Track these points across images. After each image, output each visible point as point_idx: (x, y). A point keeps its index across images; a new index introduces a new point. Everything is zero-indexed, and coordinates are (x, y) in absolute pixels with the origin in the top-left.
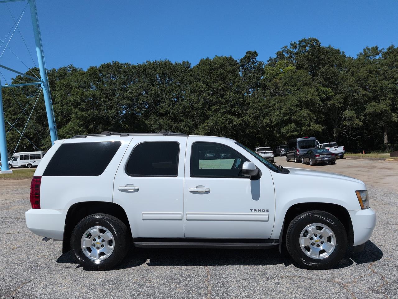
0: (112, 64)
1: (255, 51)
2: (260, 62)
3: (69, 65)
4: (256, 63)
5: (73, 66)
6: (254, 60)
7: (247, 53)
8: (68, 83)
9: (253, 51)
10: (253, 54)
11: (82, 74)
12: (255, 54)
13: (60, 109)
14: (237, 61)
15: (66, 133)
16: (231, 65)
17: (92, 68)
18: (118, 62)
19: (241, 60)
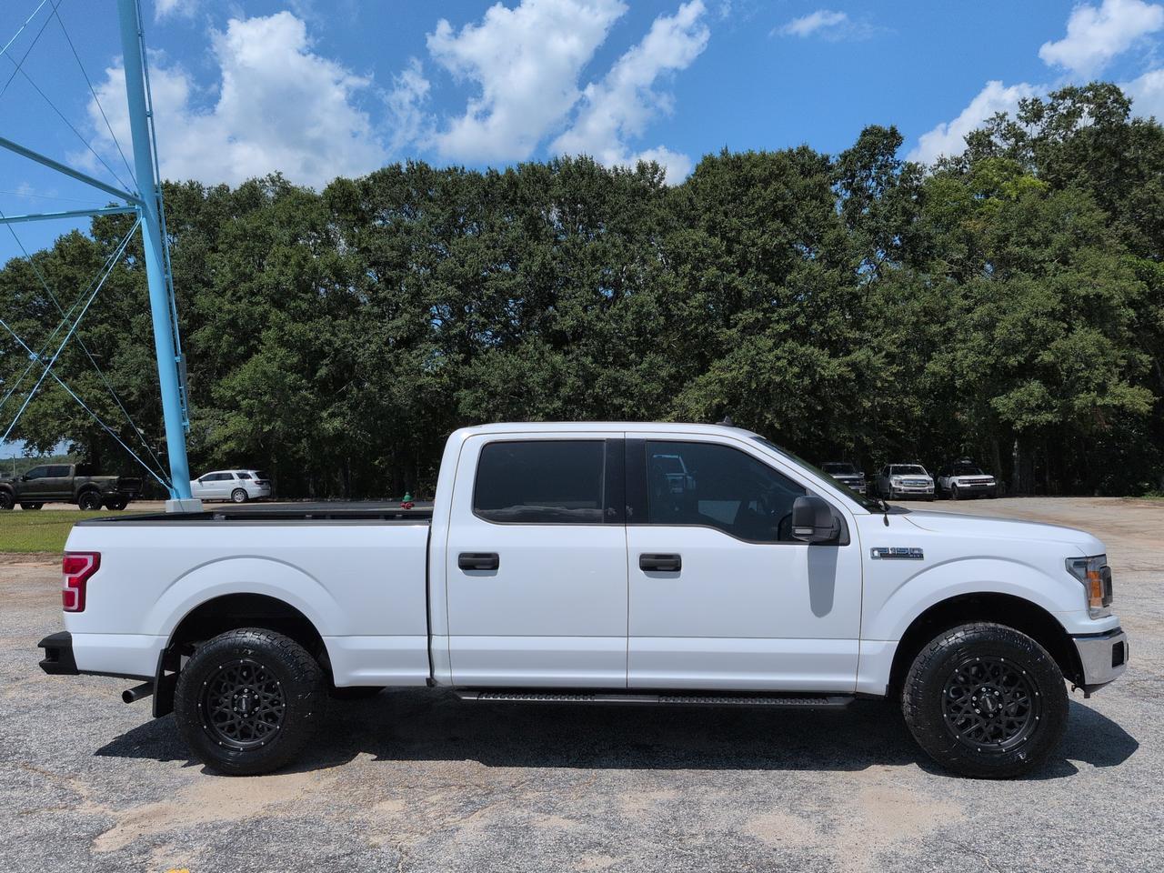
0: (404, 170)
1: (893, 128)
2: (910, 166)
3: (269, 175)
4: (894, 168)
5: (285, 177)
6: (890, 159)
7: (865, 133)
8: (258, 228)
9: (886, 127)
10: (885, 135)
11: (308, 200)
12: (891, 139)
13: (230, 312)
14: (828, 158)
15: (240, 392)
16: (806, 172)
17: (341, 183)
18: (426, 166)
19: (845, 156)
